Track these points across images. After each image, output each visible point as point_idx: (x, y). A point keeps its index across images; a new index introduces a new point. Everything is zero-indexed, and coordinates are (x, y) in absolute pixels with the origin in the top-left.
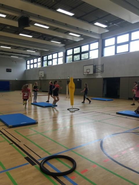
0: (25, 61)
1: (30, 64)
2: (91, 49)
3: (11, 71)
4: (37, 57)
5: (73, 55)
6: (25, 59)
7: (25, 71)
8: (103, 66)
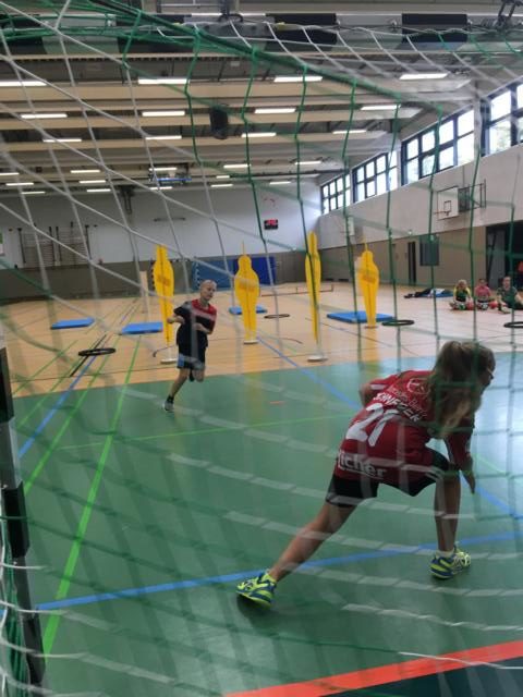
0: (319, 188)
1: (330, 198)
2: (460, 134)
3: (276, 227)
4: (342, 173)
5: (422, 156)
6: (318, 184)
7: (319, 220)
8: (483, 186)
